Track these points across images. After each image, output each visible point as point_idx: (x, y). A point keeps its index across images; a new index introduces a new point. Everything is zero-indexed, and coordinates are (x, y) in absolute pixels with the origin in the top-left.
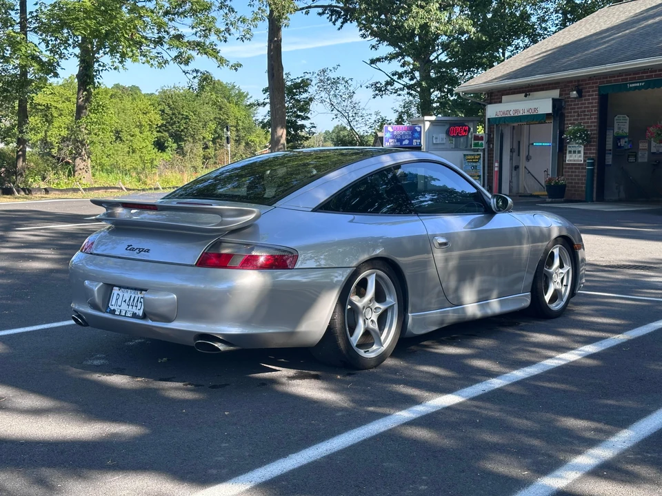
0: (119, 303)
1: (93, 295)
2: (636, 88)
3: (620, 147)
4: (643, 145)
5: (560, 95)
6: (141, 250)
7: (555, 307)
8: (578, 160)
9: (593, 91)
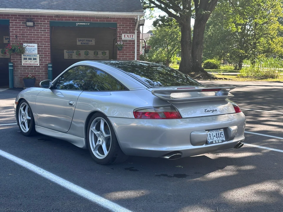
0: (212, 138)
6: (213, 111)
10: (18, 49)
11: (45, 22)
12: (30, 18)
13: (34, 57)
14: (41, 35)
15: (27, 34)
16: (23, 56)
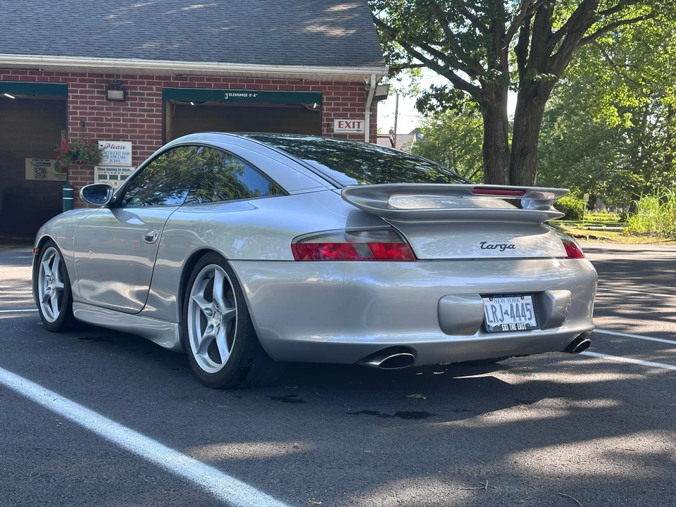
0: (499, 316)
6: (504, 247)
10: (86, 152)
11: (152, 89)
12: (117, 81)
13: (124, 172)
14: (141, 121)
15: (109, 117)
16: (98, 169)
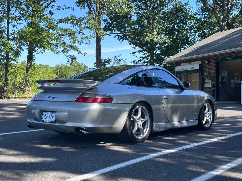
0: (46, 118)
1: (36, 116)
2: (229, 60)
3: (224, 81)
4: (232, 81)
5: (202, 63)
6: (54, 98)
7: (207, 126)
8: (209, 86)
9: (213, 61)
